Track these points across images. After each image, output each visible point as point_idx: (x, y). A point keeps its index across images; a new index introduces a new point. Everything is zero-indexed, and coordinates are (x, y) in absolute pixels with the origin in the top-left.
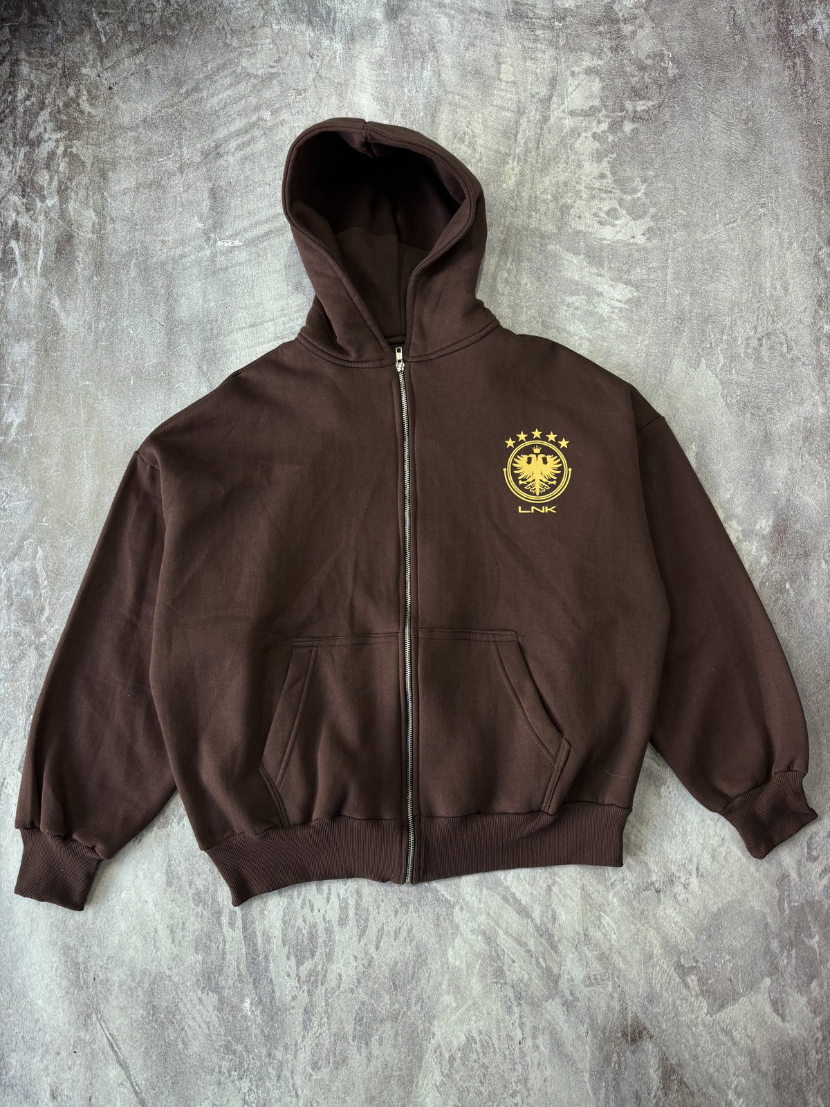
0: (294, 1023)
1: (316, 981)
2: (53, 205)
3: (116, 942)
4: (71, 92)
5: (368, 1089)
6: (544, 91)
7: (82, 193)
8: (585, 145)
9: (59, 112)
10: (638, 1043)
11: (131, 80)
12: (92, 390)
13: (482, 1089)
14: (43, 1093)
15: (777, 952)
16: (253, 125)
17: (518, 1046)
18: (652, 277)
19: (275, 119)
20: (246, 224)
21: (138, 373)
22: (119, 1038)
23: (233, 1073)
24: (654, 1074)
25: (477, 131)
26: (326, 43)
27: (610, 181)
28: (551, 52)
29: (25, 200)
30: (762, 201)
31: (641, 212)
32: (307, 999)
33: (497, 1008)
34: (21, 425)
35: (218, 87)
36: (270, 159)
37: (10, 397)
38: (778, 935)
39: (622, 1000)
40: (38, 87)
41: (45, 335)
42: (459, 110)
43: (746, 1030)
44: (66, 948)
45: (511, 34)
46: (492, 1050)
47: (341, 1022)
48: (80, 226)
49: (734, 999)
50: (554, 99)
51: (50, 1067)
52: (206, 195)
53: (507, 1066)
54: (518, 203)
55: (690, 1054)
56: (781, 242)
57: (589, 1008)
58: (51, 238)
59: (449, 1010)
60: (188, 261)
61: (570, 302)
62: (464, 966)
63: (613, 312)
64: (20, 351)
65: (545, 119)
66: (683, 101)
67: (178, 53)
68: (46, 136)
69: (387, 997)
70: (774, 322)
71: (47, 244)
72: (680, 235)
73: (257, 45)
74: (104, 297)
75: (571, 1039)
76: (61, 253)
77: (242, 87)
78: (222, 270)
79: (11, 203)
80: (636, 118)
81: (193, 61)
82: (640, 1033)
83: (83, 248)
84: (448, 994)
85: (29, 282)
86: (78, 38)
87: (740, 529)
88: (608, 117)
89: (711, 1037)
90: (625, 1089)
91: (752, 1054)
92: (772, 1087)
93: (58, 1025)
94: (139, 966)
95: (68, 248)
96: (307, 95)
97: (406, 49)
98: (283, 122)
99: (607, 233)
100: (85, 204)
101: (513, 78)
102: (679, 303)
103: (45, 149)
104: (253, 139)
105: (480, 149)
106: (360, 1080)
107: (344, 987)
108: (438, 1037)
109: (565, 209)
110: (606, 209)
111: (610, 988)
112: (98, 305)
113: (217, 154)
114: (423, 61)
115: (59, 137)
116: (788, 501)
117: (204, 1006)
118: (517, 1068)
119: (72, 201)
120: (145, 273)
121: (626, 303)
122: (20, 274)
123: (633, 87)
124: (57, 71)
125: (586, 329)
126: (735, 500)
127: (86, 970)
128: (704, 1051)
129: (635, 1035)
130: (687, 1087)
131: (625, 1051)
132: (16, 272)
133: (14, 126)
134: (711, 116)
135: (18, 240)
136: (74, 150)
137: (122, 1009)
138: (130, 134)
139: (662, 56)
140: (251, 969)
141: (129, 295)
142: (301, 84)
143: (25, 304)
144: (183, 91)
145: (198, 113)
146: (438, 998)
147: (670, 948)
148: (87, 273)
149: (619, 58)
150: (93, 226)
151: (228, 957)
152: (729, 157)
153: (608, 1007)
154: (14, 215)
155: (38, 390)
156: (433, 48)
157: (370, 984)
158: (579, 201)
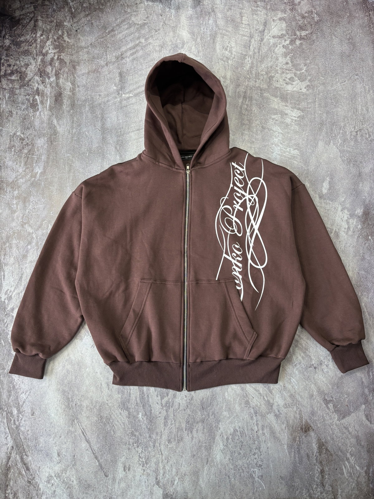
0: (160, 423)
1: (169, 406)
2: (53, 81)
3: (85, 389)
4: (60, 33)
5: (192, 452)
6: (261, 28)
7: (65, 75)
8: (280, 50)
9: (55, 41)
10: (308, 433)
11: (85, 27)
12: (71, 158)
13: (241, 452)
14: (54, 453)
15: (368, 394)
16: (137, 45)
17: (256, 433)
18: (309, 106)
19: (147, 42)
20: (134, 87)
21: (90, 151)
22: (86, 430)
23: (135, 444)
24: (315, 446)
25: (233, 45)
26: (167, 10)
27: (290, 65)
28: (264, 11)
29: (41, 79)
30: (356, 73)
31: (304, 79)
32: (165, 413)
33: (246, 417)
34: (41, 173)
35: (122, 29)
36: (144, 59)
37: (37, 161)
38: (368, 386)
39: (300, 414)
40: (46, 31)
41: (51, 135)
42: (225, 37)
43: (355, 427)
44: (64, 392)
45: (246, 4)
46: (245, 435)
47: (180, 423)
48: (65, 89)
49: (349, 414)
50: (266, 31)
51: (57, 442)
52: (117, 75)
53: (251, 442)
54: (251, 76)
55: (330, 437)
56: (365, 90)
57: (286, 417)
58: (53, 94)
59: (226, 418)
60: (110, 103)
61: (274, 118)
62: (232, 400)
63: (292, 122)
64: (41, 142)
65: (262, 40)
66: (321, 31)
67: (105, 15)
68: (50, 52)
69: (199, 413)
70: (362, 124)
71: (51, 97)
72: (321, 88)
73: (138, 11)
74: (75, 118)
75: (278, 430)
76: (57, 101)
77: (132, 29)
78: (125, 106)
79: (36, 80)
80: (301, 38)
81: (111, 19)
82: (308, 428)
83: (66, 99)
84: (226, 412)
85: (44, 113)
86: (62, 10)
87: (349, 213)
88: (289, 38)
89: (340, 430)
90: (302, 452)
91: (357, 438)
92: (366, 452)
93: (60, 425)
94: (94, 399)
95: (60, 99)
96: (160, 32)
97: (201, 11)
98: (150, 43)
99: (289, 88)
100: (67, 80)
101: (248, 23)
102: (321, 117)
103: (49, 57)
104: (137, 51)
105: (234, 53)
106: (188, 448)
107: (181, 408)
108: (222, 429)
109: (271, 78)
110: (289, 77)
111: (295, 409)
112: (73, 122)
113: (122, 58)
114: (209, 16)
115: (55, 52)
116: (370, 201)
117: (122, 416)
118: (255, 442)
119: (61, 79)
120: (92, 109)
121: (298, 118)
122: (40, 110)
123: (300, 26)
124: (54, 24)
125: (280, 129)
126: (346, 201)
127: (72, 401)
128: (336, 436)
129: (306, 429)
130: (329, 452)
131: (302, 437)
132: (38, 109)
133: (36, 47)
134: (334, 37)
135: (39, 95)
136: (62, 57)
137: (87, 417)
138: (85, 50)
139: (312, 12)
140: (142, 401)
141: (86, 118)
142: (157, 27)
143: (42, 122)
144: (107, 31)
145: (113, 41)
146: (221, 413)
147: (321, 392)
148: (68, 109)
149: (294, 13)
150: (70, 89)
151: (132, 395)
152: (342, 55)
153: (294, 417)
154: (37, 85)
155: (48, 158)
156: (213, 11)
157: (192, 407)
158: (277, 75)
